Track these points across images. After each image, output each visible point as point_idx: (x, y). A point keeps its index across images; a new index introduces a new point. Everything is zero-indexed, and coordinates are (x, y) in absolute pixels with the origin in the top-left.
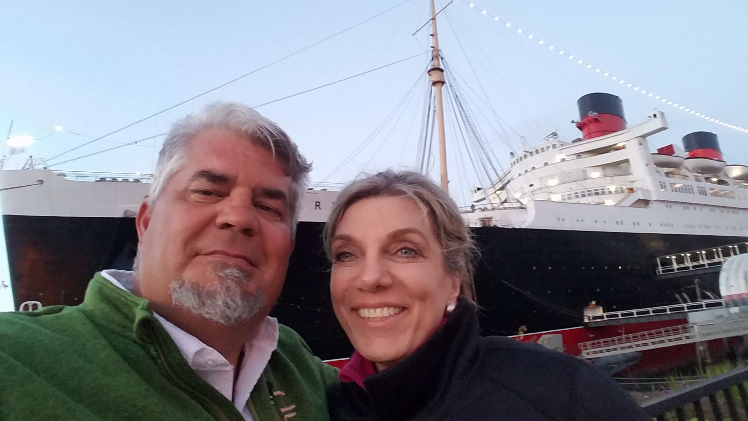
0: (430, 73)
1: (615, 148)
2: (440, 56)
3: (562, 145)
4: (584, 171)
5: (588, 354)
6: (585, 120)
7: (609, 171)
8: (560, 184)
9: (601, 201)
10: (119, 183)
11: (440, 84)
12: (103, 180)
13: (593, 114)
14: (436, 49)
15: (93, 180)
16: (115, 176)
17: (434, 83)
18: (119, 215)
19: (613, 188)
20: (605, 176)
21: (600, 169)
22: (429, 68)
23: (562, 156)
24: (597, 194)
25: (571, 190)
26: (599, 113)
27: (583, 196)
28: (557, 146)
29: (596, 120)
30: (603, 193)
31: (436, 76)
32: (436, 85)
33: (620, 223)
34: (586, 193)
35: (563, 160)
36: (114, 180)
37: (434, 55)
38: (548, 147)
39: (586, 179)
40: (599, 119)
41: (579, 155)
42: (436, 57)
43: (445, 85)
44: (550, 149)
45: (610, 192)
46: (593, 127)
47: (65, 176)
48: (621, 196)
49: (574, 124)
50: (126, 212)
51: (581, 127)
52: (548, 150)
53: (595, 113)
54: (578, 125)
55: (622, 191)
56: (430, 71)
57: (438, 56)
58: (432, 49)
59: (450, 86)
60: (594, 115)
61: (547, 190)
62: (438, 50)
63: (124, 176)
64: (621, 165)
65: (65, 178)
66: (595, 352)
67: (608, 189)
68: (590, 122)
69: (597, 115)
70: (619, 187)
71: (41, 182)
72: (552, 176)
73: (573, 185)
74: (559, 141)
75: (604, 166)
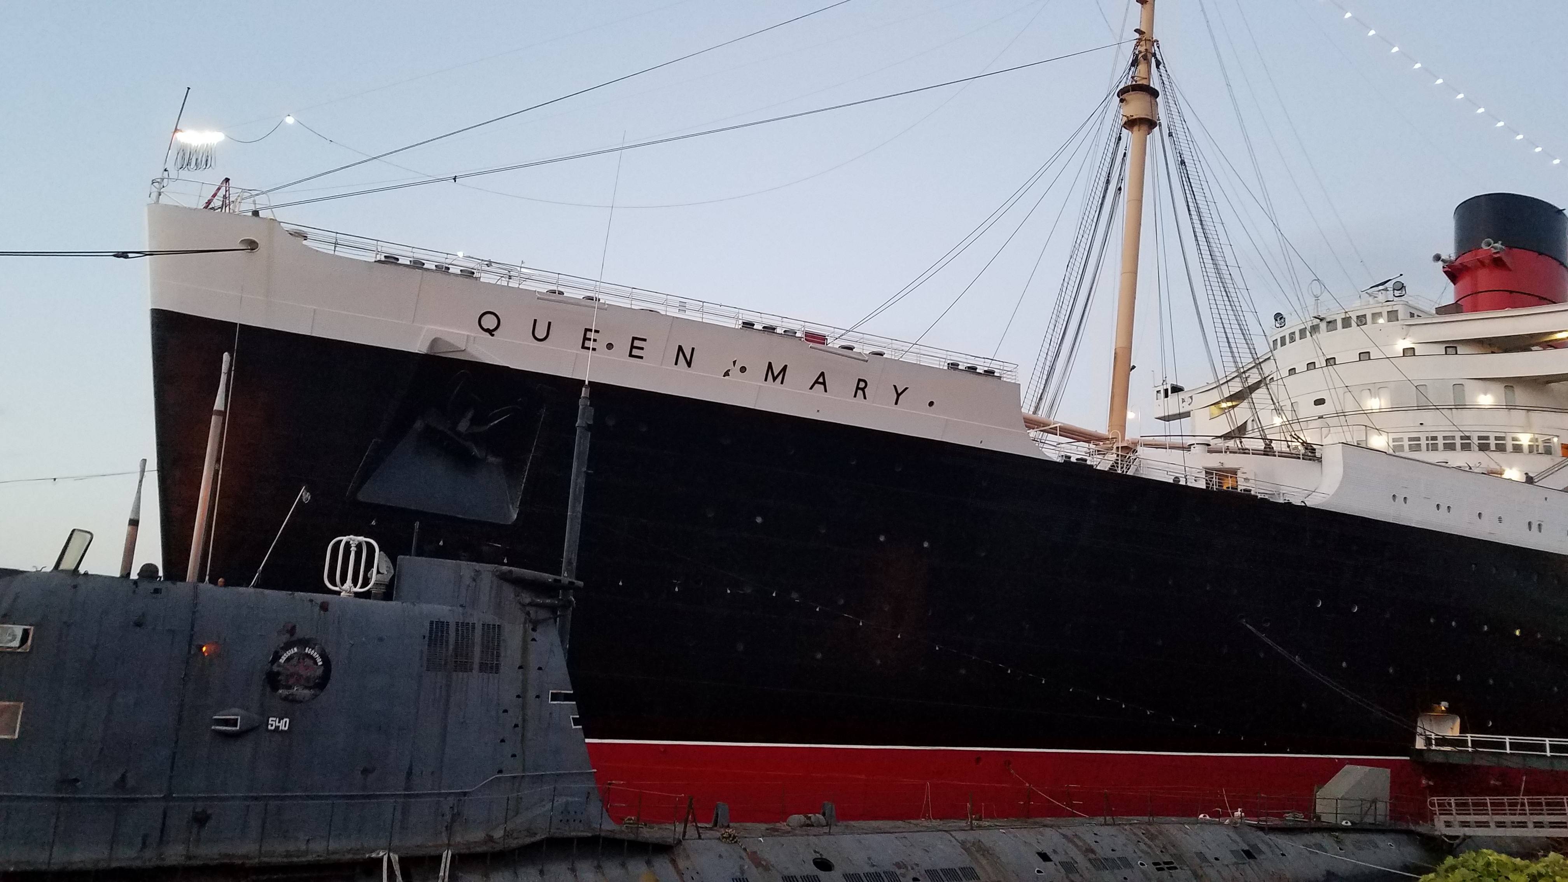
0: (1124, 96)
1: (1546, 342)
2: (1154, 55)
3: (1412, 315)
4: (1458, 387)
5: (1448, 824)
6: (1468, 259)
7: (1521, 396)
8: (1393, 409)
9: (1493, 466)
10: (428, 273)
11: (1144, 128)
12: (391, 260)
13: (1492, 247)
14: (1146, 36)
15: (371, 258)
16: (420, 255)
17: (1130, 124)
18: (419, 346)
19: (1525, 439)
20: (1510, 407)
21: (1500, 388)
22: (1122, 86)
23: (1408, 343)
24: (1484, 448)
25: (1422, 428)
26: (1509, 246)
27: (1450, 447)
28: (1401, 316)
29: (1498, 263)
30: (1501, 448)
31: (1137, 107)
32: (1136, 129)
33: (1535, 527)
34: (1458, 442)
35: (1409, 352)
36: (418, 265)
37: (1140, 52)
38: (1376, 316)
39: (1460, 406)
40: (1505, 259)
41: (1452, 346)
42: (1145, 58)
43: (1157, 129)
44: (1381, 321)
45: (1518, 449)
46: (1485, 278)
47: (305, 238)
48: (1542, 463)
49: (1440, 264)
50: (435, 342)
51: (1453, 273)
52: (1374, 321)
53: (1498, 245)
54: (1449, 266)
55: (1548, 451)
56: (1123, 92)
57: (1149, 56)
58: (1137, 36)
59: (1170, 135)
60: (1495, 248)
61: (1363, 420)
62: (1153, 42)
63: (441, 259)
64: (1553, 385)
65: (305, 242)
66: (1465, 824)
67: (1514, 439)
68: (1482, 264)
69: (1501, 249)
70: (1541, 439)
71: (252, 245)
72: (1374, 389)
73: (1428, 417)
74: (1407, 304)
75: (1510, 383)
